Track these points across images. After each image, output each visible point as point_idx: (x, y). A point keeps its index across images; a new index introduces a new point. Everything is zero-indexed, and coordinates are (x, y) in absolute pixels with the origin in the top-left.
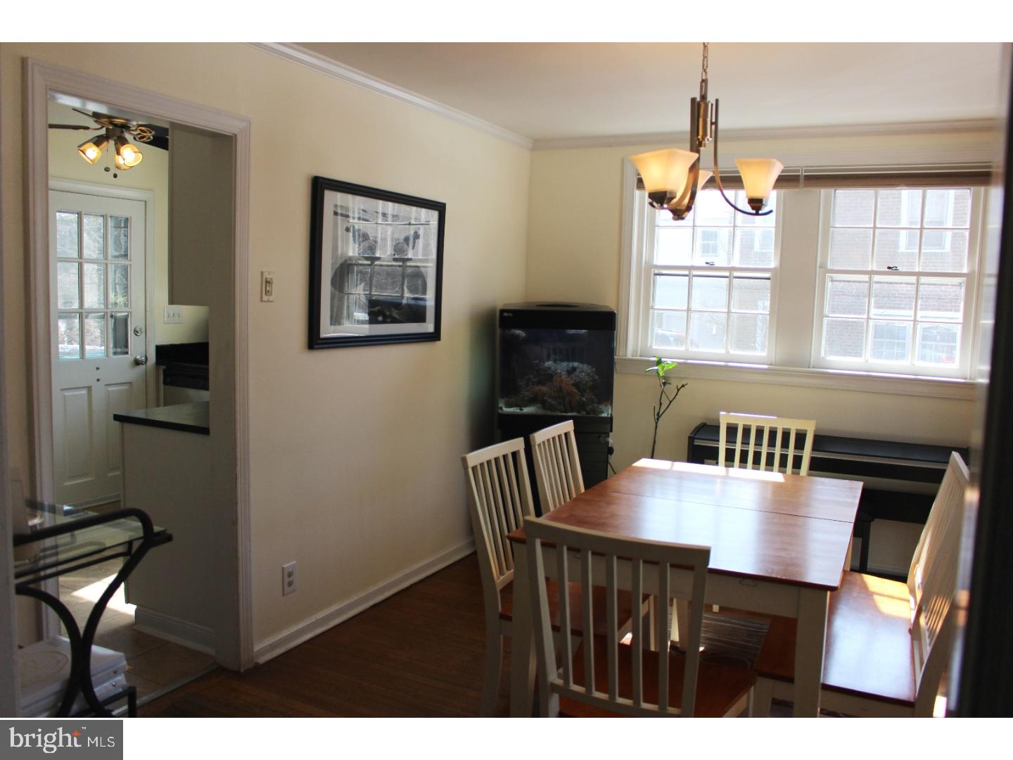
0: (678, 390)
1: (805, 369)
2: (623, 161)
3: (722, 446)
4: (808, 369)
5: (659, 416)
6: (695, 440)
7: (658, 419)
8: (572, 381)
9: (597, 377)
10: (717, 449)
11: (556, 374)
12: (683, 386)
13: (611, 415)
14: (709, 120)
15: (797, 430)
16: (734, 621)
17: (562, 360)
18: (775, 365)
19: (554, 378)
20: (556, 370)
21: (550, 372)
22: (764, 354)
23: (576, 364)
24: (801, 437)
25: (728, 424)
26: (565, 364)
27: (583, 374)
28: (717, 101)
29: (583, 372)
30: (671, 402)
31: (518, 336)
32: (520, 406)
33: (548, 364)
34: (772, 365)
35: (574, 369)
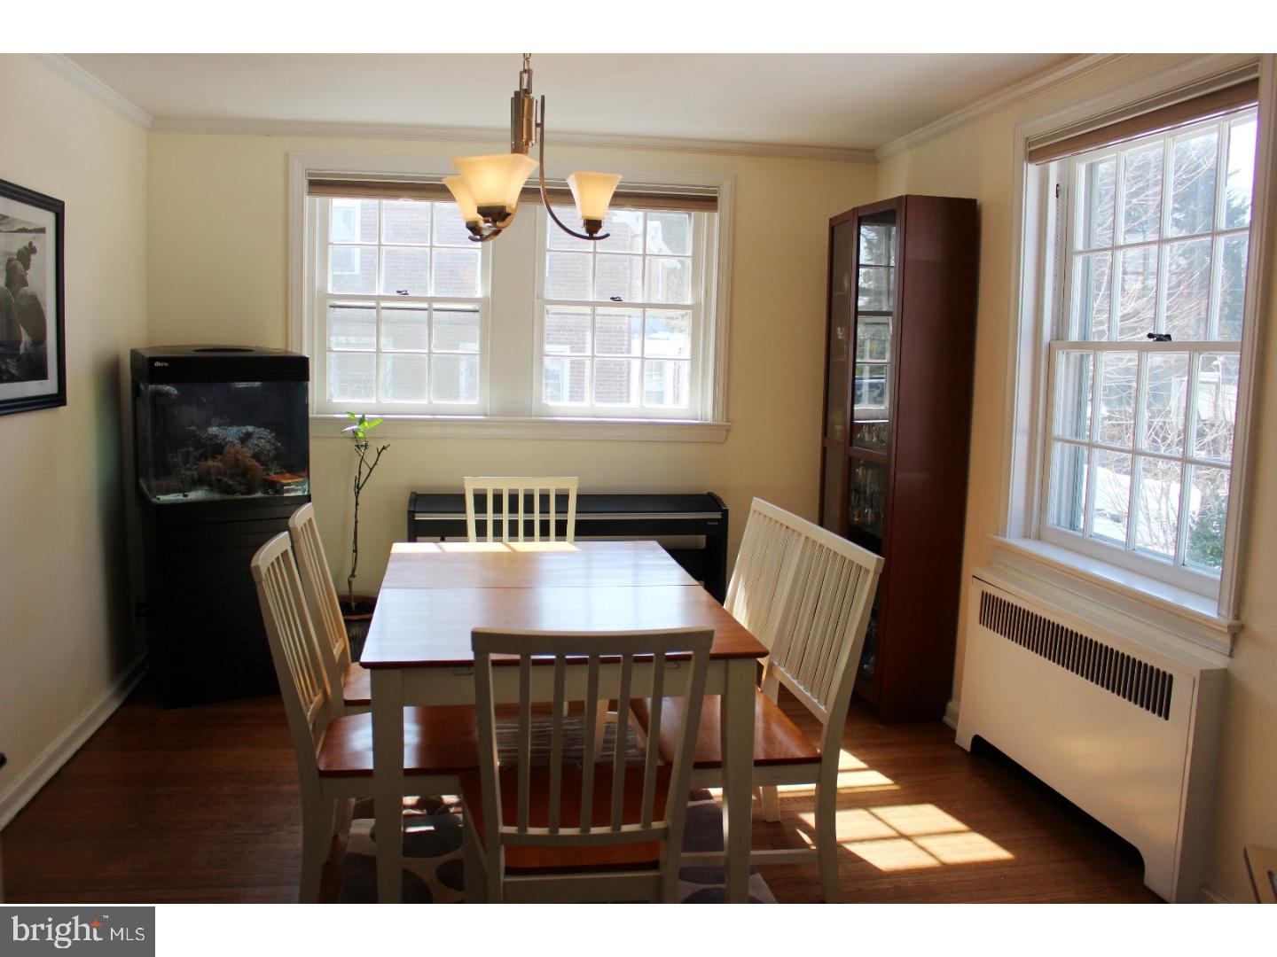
0: (379, 454)
1: (526, 418)
2: (287, 156)
3: (471, 517)
4: (529, 418)
5: (358, 488)
6: (416, 515)
7: (358, 493)
8: (252, 452)
9: (279, 444)
10: (464, 523)
11: (226, 443)
12: (384, 448)
13: (309, 491)
14: (534, 119)
15: (556, 490)
16: (508, 725)
17: (231, 424)
18: (491, 415)
19: (226, 449)
20: (225, 438)
21: (218, 442)
22: (475, 402)
23: (250, 429)
24: (562, 499)
25: (474, 490)
26: (234, 429)
27: (263, 441)
28: (543, 97)
29: (262, 438)
30: (371, 470)
31: (167, 394)
32: (183, 491)
33: (213, 430)
34: (486, 415)
35: (248, 436)
